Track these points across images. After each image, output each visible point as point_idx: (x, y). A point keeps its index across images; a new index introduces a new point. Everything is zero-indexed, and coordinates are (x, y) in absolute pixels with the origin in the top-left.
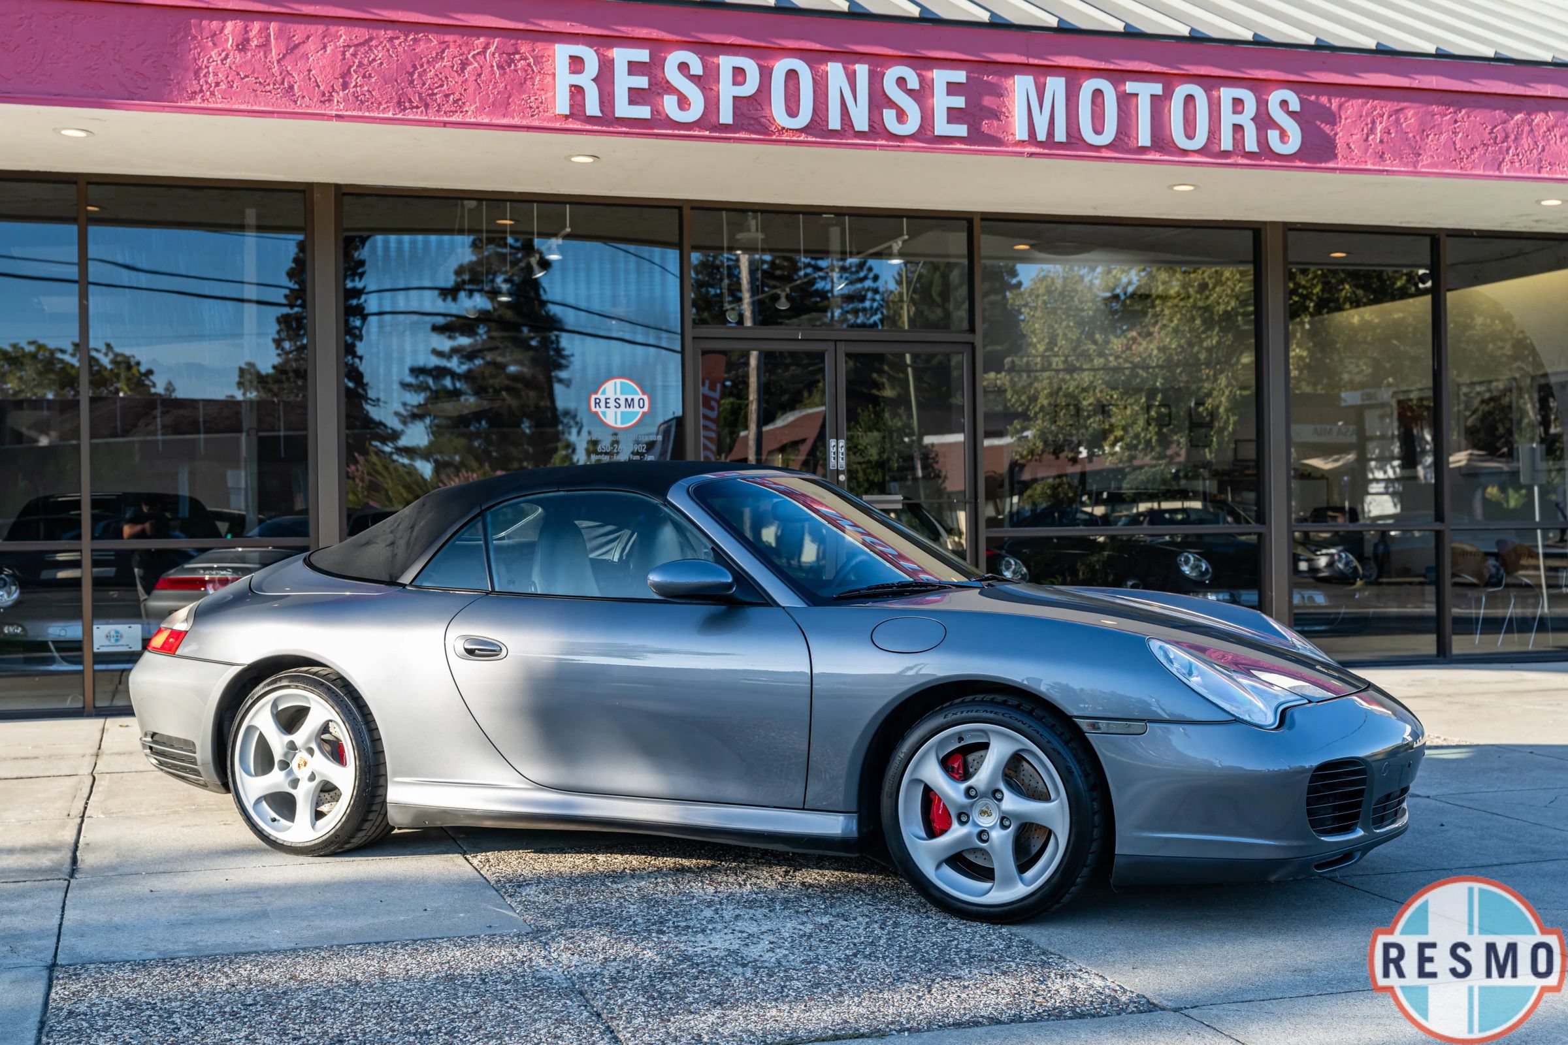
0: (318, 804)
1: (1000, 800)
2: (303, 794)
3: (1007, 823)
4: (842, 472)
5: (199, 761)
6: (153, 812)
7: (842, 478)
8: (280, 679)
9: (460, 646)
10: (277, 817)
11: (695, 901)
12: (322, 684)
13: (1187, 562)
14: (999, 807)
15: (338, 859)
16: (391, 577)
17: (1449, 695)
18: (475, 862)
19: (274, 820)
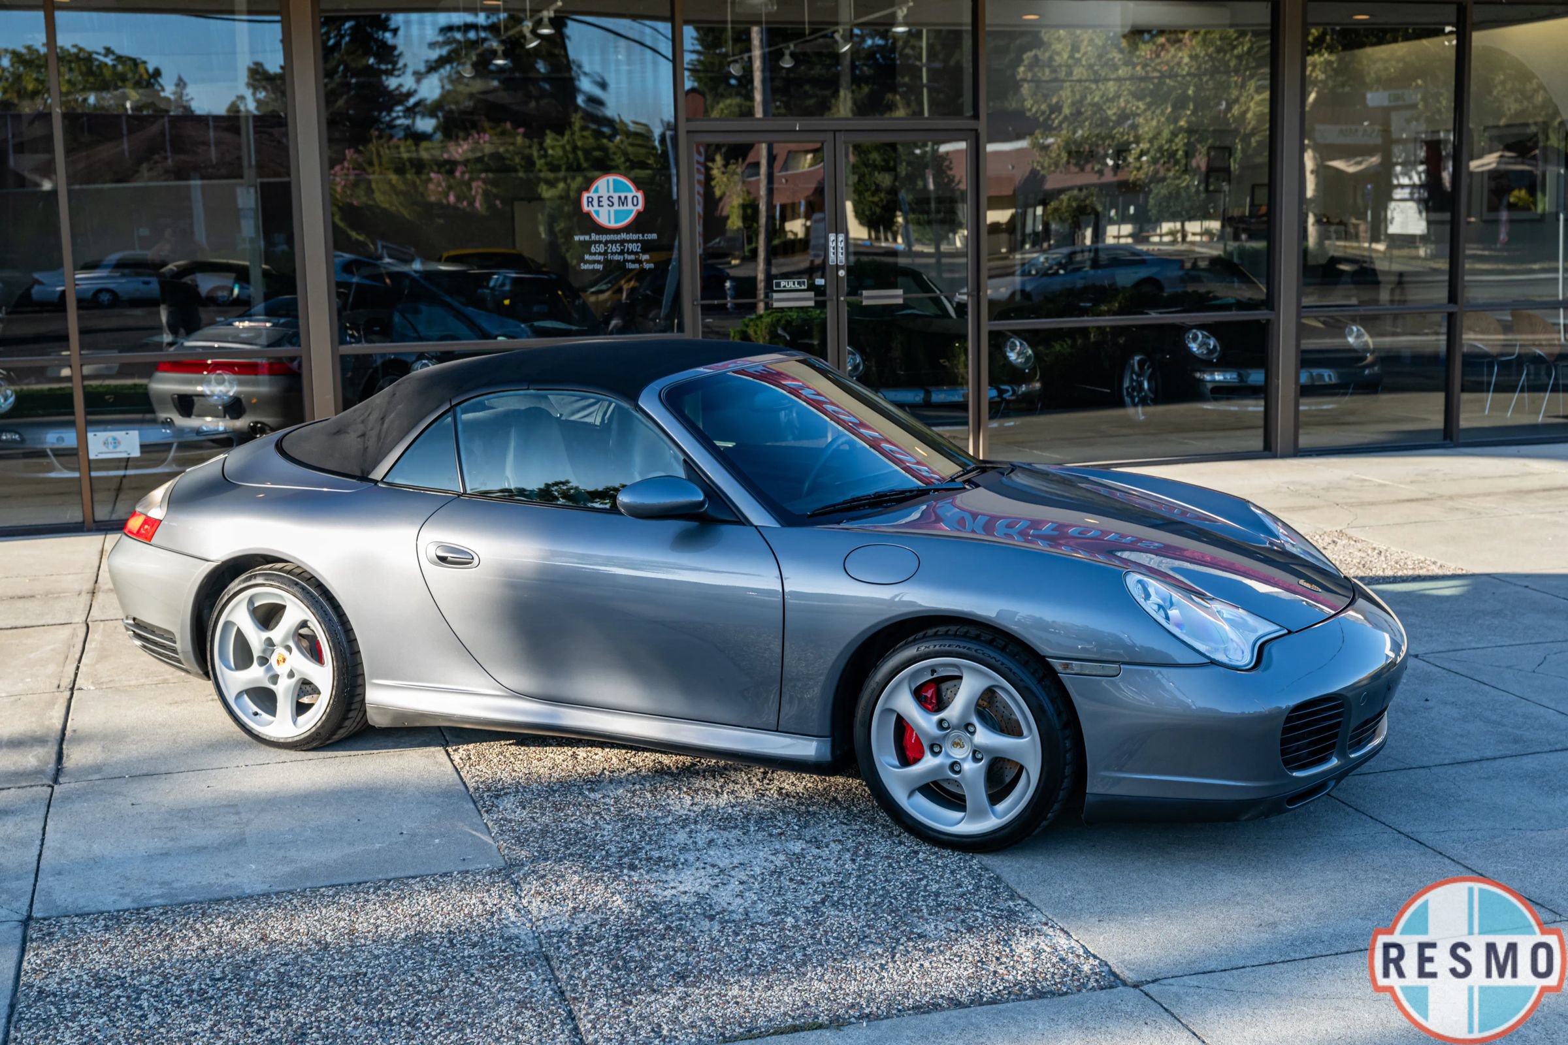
0: (299, 696)
1: (973, 733)
2: (283, 689)
3: (979, 756)
4: (842, 267)
5: (179, 650)
6: (143, 681)
7: (842, 273)
8: (255, 576)
9: (433, 552)
10: (259, 711)
11: (670, 819)
12: (297, 584)
13: (1195, 339)
14: (971, 741)
15: (321, 754)
16: (363, 471)
17: (1451, 498)
18: (456, 758)
19: (256, 714)
